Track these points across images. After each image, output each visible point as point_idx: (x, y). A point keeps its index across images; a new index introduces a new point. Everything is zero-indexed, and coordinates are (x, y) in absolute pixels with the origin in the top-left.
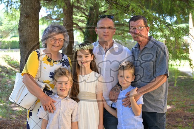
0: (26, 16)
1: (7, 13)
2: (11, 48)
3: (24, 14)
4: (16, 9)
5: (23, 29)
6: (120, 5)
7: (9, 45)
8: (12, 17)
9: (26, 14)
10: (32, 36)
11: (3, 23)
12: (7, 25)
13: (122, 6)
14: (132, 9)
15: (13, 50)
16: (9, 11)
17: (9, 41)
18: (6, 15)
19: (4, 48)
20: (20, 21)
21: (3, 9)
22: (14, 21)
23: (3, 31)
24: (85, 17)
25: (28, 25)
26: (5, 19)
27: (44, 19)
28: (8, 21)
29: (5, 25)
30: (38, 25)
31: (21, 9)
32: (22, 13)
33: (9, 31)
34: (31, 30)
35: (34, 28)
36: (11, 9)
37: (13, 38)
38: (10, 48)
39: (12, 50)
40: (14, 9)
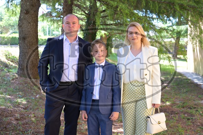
0: (25, 12)
1: (7, 9)
2: (11, 44)
3: (24, 11)
4: (16, 5)
5: (22, 25)
6: (110, 6)
7: (9, 41)
8: (13, 13)
9: (26, 10)
10: (31, 32)
11: (3, 19)
12: (8, 20)
13: (112, 6)
14: (120, 10)
15: (13, 46)
16: (10, 6)
17: (9, 37)
18: (7, 11)
19: (3, 44)
20: (20, 17)
21: (4, 4)
22: (14, 17)
23: (3, 26)
24: (85, 16)
25: (27, 21)
26: (6, 14)
27: (44, 16)
28: (8, 16)
29: (5, 21)
30: (38, 21)
31: (21, 6)
32: (22, 9)
33: (10, 27)
34: (30, 26)
35: (33, 24)
36: (11, 5)
37: (13, 34)
38: (9, 44)
39: (11, 46)
40: (15, 6)
